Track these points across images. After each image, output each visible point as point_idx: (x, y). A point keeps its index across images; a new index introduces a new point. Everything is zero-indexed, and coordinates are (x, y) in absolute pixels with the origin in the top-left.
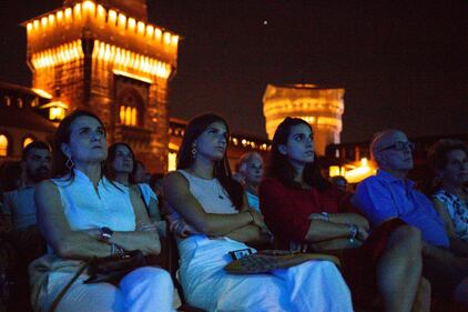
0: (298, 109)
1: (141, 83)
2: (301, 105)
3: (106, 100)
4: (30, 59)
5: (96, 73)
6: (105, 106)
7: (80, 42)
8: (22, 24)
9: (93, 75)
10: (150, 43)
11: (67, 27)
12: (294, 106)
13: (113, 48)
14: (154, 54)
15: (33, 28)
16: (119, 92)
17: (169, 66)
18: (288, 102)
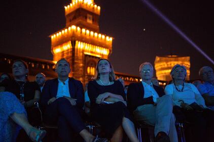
0: (169, 66)
1: (96, 57)
2: (171, 64)
3: (81, 65)
4: (52, 49)
5: (77, 54)
6: (81, 67)
7: (70, 42)
8: (49, 36)
9: (76, 55)
10: (100, 41)
11: (66, 36)
12: (168, 65)
13: (84, 43)
14: (102, 45)
15: (53, 37)
16: (87, 61)
17: (108, 50)
18: (165, 63)
